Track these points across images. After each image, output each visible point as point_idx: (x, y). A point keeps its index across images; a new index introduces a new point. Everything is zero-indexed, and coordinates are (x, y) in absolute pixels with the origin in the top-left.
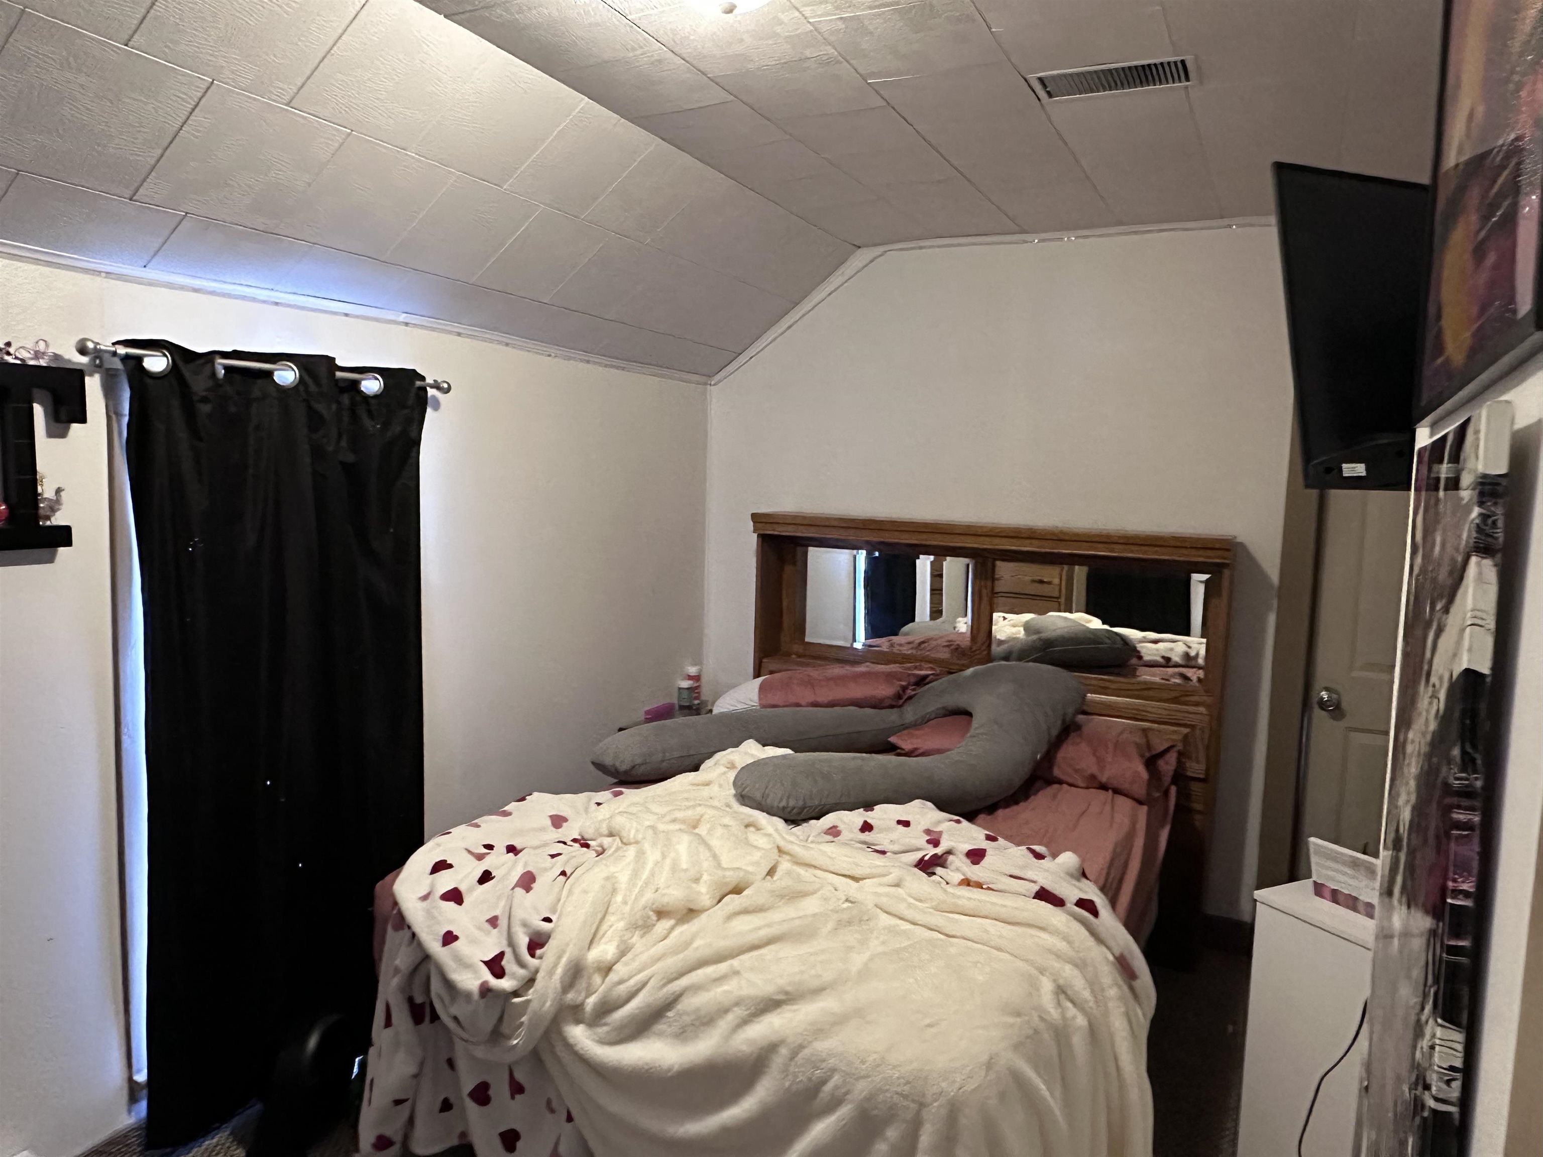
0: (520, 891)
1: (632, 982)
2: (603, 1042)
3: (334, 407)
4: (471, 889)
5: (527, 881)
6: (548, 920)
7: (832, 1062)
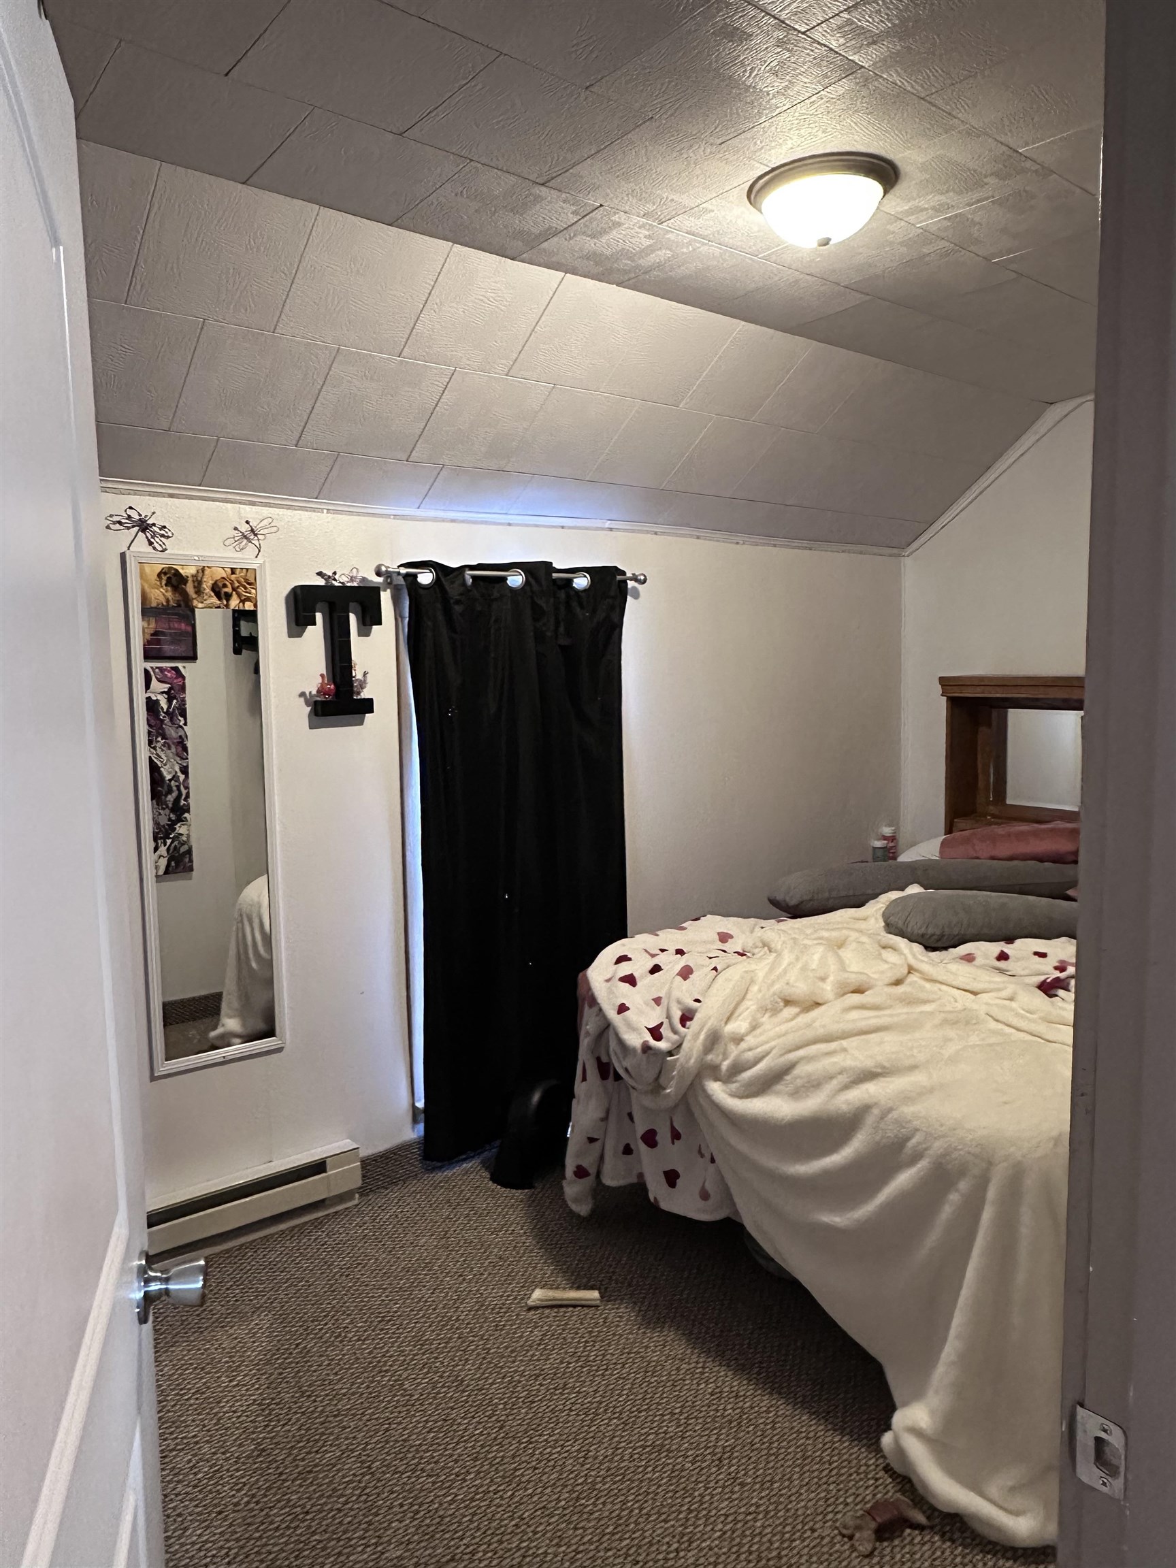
0: (679, 978)
1: (759, 1050)
2: (733, 1095)
3: (552, 600)
4: (642, 977)
5: (686, 973)
6: (698, 1001)
7: (916, 1123)
